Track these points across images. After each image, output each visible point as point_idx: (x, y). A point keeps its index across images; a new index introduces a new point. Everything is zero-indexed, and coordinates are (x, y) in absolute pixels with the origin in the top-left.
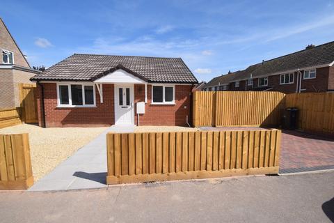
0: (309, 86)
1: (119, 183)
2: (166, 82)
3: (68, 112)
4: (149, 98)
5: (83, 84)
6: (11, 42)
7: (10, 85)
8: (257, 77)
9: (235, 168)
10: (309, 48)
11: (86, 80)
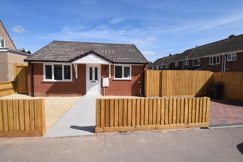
0: (231, 67)
1: (103, 132)
2: (125, 63)
3: (51, 85)
4: (112, 75)
5: (63, 64)
6: (3, 31)
7: (5, 64)
8: (191, 59)
9: (180, 123)
10: (231, 37)
11: (66, 61)
